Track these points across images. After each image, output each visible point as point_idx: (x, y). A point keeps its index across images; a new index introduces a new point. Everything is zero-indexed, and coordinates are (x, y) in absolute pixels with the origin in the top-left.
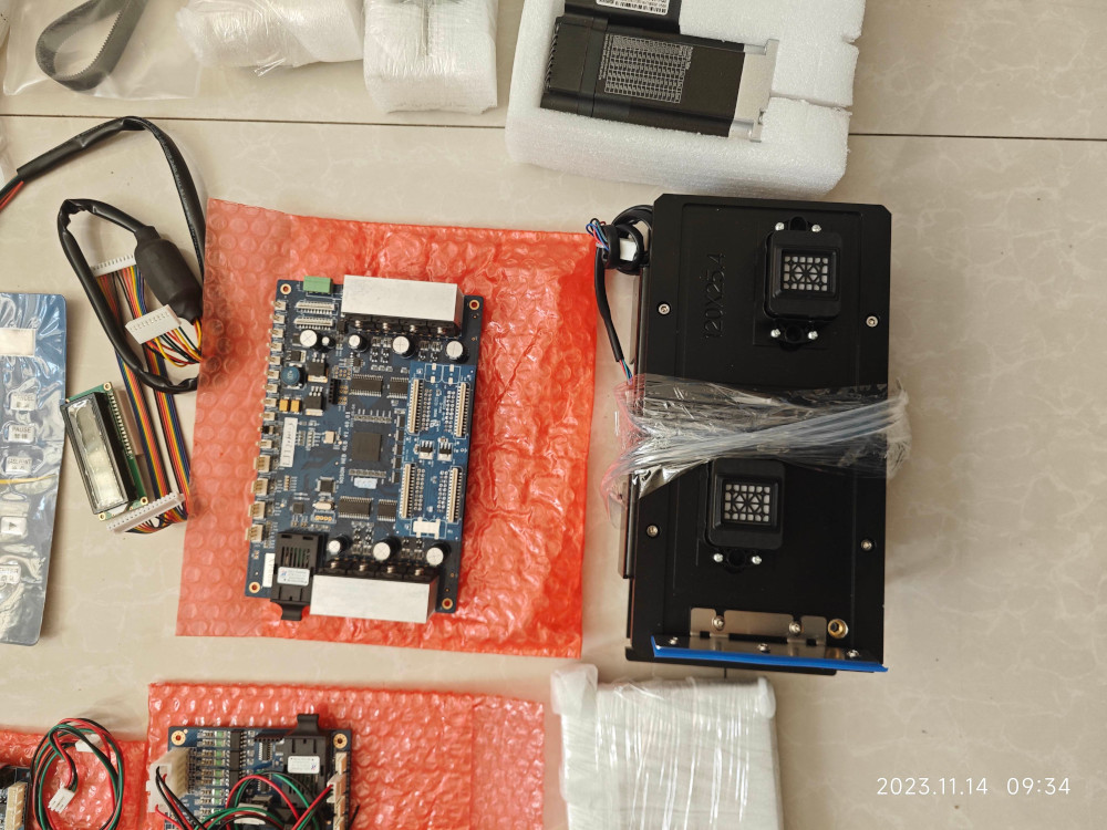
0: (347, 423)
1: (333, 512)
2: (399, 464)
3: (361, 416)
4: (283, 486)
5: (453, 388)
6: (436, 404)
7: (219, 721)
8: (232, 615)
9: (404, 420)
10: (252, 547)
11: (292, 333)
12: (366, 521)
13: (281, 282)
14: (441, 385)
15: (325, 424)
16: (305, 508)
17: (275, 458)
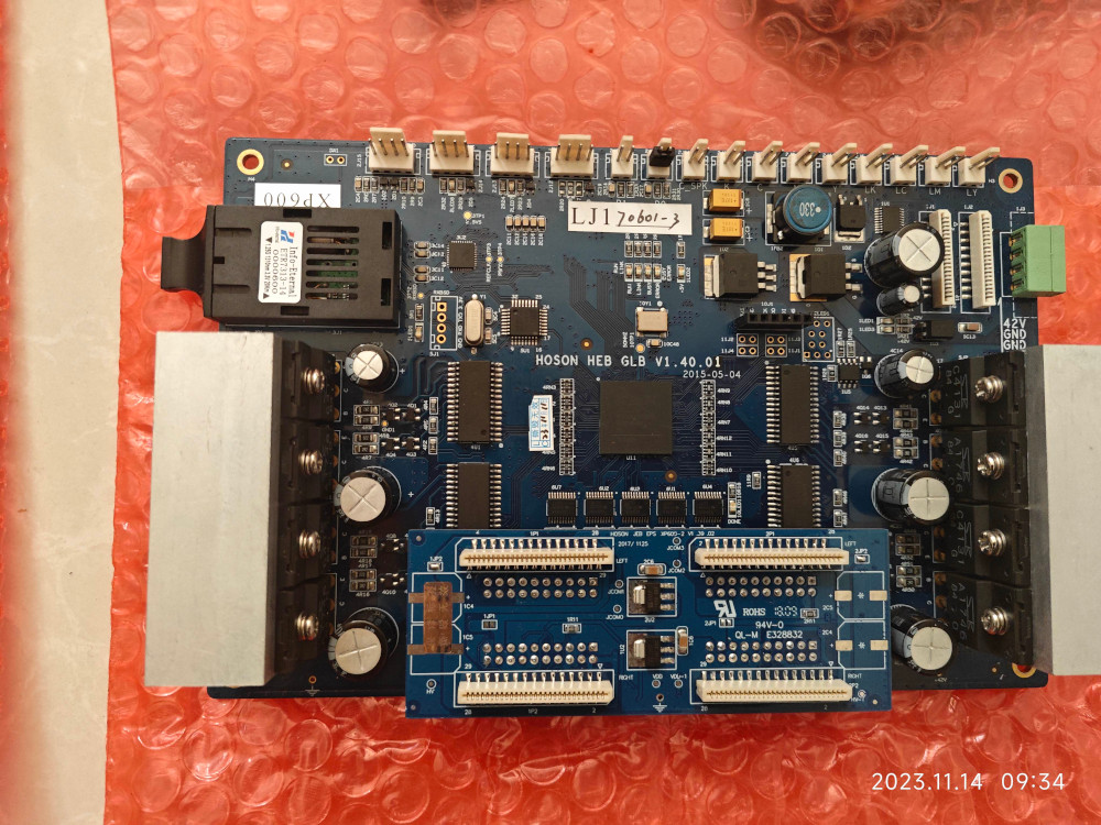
0: (693, 361)
1: (459, 344)
2: (602, 514)
3: (710, 398)
4: (517, 212)
5: (827, 653)
6: (779, 611)
8: (175, 110)
9: (713, 514)
10: (360, 145)
11: (912, 204)
12: (442, 434)
13: (1025, 166)
14: (830, 620)
15: (681, 302)
16: (464, 273)
17: (588, 187)
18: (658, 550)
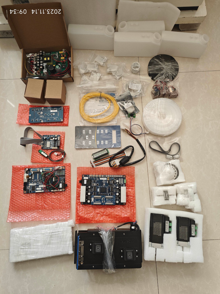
0: (106, 187)
1: (94, 186)
2: (101, 195)
3: (107, 189)
5: (112, 202)
6: (110, 200)
7: (66, 173)
8: (80, 173)
9: (107, 195)
10: (89, 175)
11: (118, 178)
12: (93, 191)
13: (125, 176)
14: (112, 200)
15: (106, 183)
16: (94, 182)
17: (101, 177)
18: (104, 197)
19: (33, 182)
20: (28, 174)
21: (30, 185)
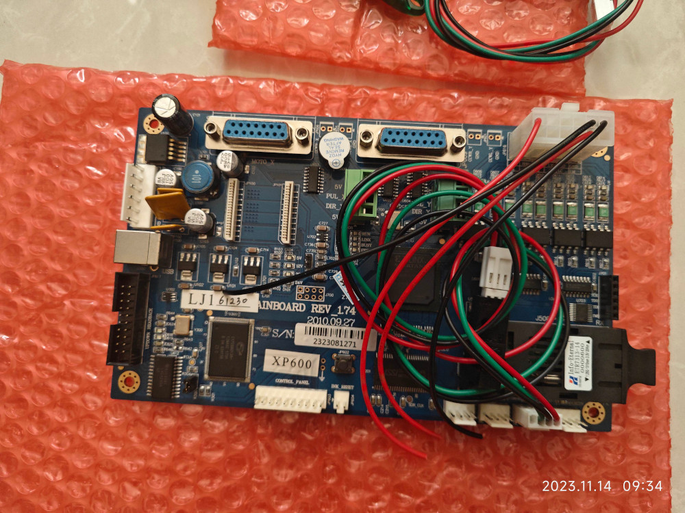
7: (620, 209)
19: (225, 269)
20: (168, 177)
21: (185, 304)
